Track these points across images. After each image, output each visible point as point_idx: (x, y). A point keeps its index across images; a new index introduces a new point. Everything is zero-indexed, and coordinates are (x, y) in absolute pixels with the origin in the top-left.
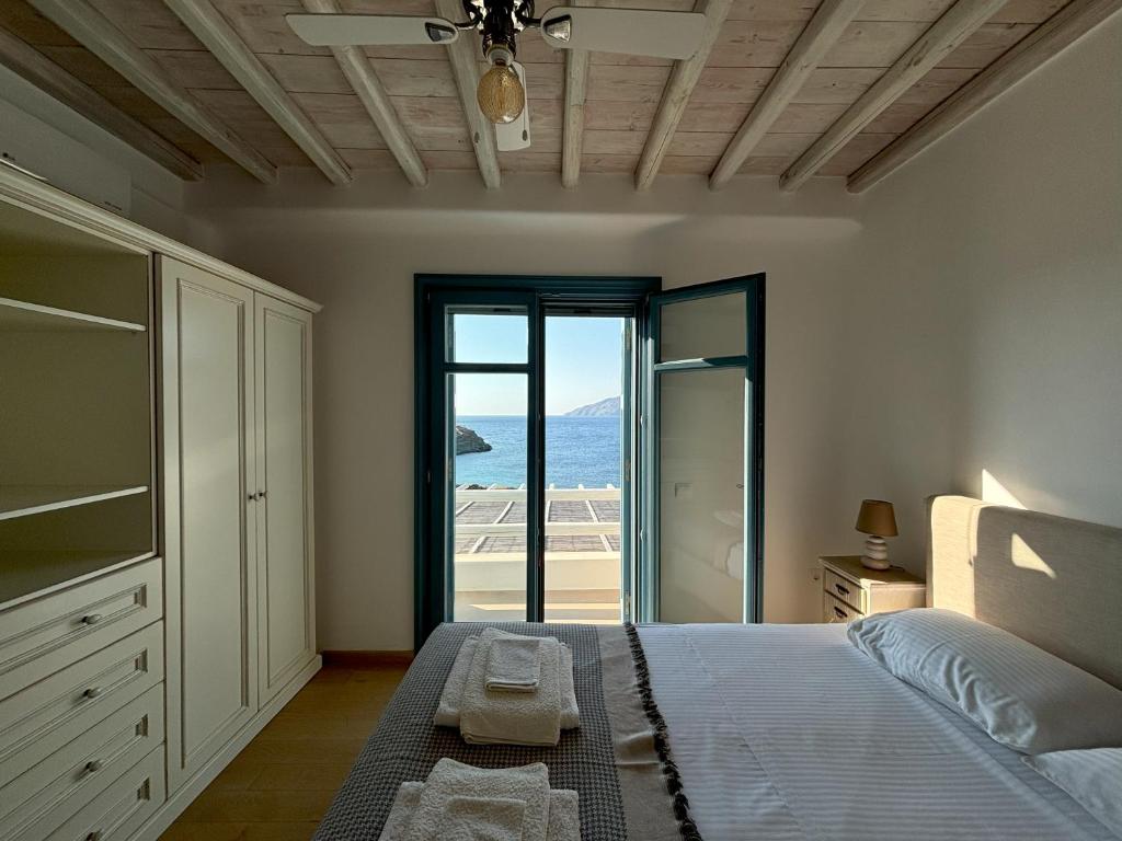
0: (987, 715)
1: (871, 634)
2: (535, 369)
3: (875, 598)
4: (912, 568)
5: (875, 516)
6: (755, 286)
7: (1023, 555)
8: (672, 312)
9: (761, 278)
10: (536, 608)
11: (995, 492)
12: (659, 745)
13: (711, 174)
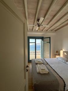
0: (63, 61)
1: (57, 58)
2: (35, 43)
3: (57, 56)
4: (59, 55)
5: (57, 52)
6: (50, 38)
7: (65, 54)
8: (44, 39)
9: (50, 37)
10: (36, 58)
11: (64, 50)
12: (48, 64)
13: (47, 30)
